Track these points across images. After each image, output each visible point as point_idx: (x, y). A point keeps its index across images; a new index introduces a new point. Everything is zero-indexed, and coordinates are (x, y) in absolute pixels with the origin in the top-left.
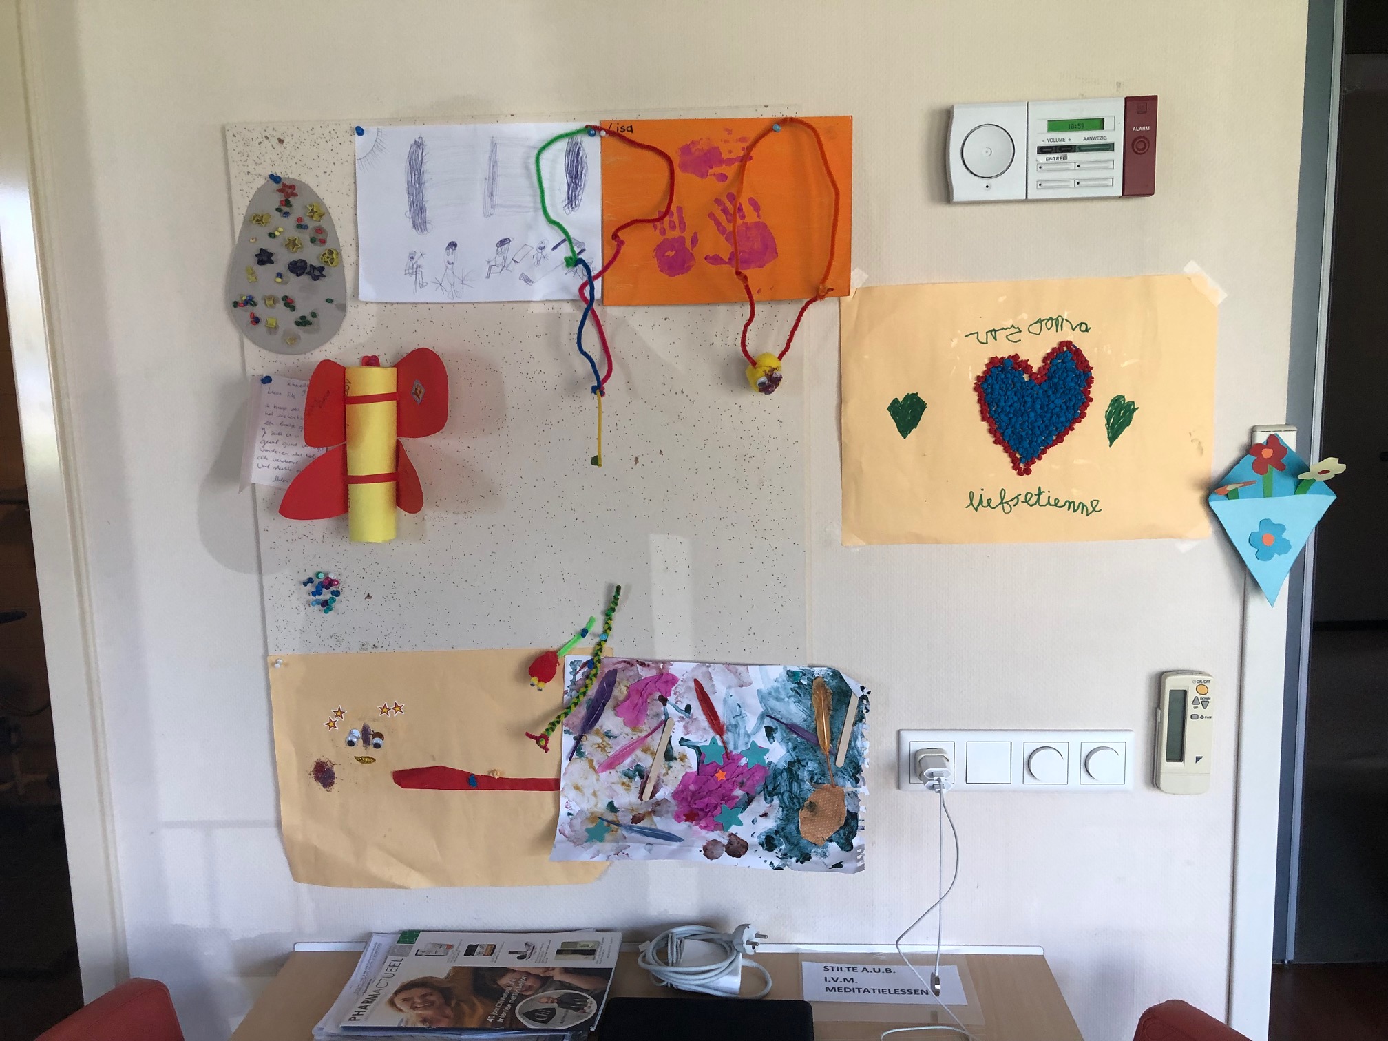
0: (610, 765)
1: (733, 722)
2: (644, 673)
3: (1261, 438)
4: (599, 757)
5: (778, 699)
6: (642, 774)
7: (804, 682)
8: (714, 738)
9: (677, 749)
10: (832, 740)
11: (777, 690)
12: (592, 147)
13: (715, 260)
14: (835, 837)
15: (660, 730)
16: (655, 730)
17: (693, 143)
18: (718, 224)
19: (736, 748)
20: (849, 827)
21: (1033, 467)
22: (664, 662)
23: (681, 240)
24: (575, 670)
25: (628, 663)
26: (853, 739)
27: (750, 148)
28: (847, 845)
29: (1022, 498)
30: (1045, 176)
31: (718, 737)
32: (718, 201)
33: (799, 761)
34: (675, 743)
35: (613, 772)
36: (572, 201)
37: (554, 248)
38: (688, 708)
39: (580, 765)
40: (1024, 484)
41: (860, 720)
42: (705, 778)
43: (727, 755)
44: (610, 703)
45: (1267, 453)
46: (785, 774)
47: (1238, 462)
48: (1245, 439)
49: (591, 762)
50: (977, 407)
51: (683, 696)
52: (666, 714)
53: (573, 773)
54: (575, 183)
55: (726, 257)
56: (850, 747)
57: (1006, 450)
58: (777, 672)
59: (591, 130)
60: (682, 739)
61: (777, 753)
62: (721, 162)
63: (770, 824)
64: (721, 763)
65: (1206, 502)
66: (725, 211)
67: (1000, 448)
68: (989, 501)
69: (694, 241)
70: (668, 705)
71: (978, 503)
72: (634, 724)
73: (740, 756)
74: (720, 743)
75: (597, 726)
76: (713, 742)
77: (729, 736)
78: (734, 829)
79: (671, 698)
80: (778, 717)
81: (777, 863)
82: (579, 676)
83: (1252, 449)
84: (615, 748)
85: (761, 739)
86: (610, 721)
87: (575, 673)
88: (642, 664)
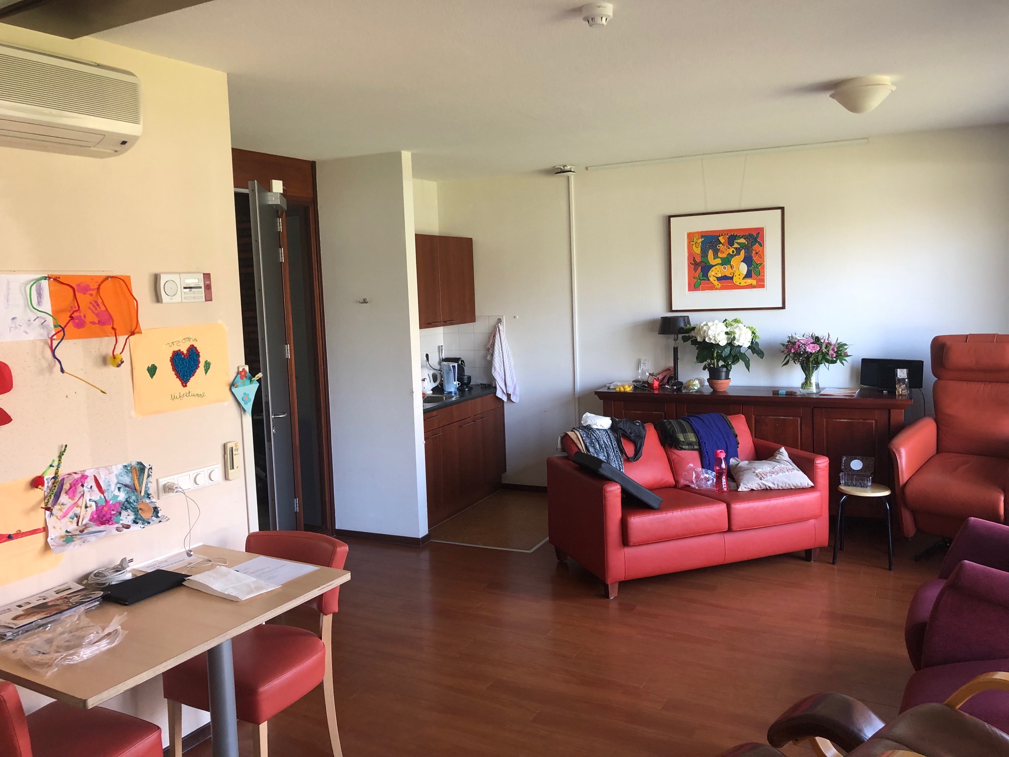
0: (64, 516)
1: (107, 488)
2: (76, 476)
3: (241, 370)
4: (60, 514)
5: (122, 476)
6: (78, 517)
7: (129, 468)
8: (100, 496)
9: (89, 503)
10: (140, 486)
11: (121, 473)
12: (45, 284)
13: (93, 323)
14: (153, 515)
15: (82, 497)
16: (80, 497)
17: (81, 283)
18: (92, 310)
19: (108, 497)
20: (156, 510)
21: (187, 384)
22: (83, 471)
23: (80, 316)
24: (48, 481)
25: (69, 474)
26: (147, 484)
27: (100, 285)
28: (157, 517)
29: (185, 395)
30: (186, 296)
31: (102, 495)
32: (90, 303)
33: (129, 497)
34: (88, 501)
35: (65, 518)
36: (39, 303)
37: (34, 320)
38: (91, 487)
39: (53, 518)
40: (185, 390)
41: (149, 477)
42: (99, 512)
43: (106, 501)
44: (63, 492)
45: (243, 373)
46: (126, 503)
47: (236, 377)
48: (237, 371)
49: (57, 517)
50: (171, 367)
51: (90, 482)
52: (84, 491)
53: (51, 522)
54: (40, 297)
55: (97, 322)
56: (146, 487)
57: (180, 380)
58: (120, 466)
59: (45, 278)
60: (90, 499)
61: (122, 496)
62: (90, 290)
63: (132, 517)
64: (104, 505)
65: (230, 389)
66: (94, 306)
67: (178, 379)
68: (177, 397)
69: (85, 316)
70: (84, 487)
71: (173, 398)
72: (72, 498)
73: (110, 500)
74: (103, 497)
75: (58, 502)
76: (100, 497)
77: (106, 494)
78: (121, 522)
79: (85, 485)
80: (122, 483)
81: (142, 526)
82: (50, 484)
83: (239, 373)
84: (66, 508)
85: (116, 492)
86: (64, 498)
87: (48, 483)
88: (75, 473)
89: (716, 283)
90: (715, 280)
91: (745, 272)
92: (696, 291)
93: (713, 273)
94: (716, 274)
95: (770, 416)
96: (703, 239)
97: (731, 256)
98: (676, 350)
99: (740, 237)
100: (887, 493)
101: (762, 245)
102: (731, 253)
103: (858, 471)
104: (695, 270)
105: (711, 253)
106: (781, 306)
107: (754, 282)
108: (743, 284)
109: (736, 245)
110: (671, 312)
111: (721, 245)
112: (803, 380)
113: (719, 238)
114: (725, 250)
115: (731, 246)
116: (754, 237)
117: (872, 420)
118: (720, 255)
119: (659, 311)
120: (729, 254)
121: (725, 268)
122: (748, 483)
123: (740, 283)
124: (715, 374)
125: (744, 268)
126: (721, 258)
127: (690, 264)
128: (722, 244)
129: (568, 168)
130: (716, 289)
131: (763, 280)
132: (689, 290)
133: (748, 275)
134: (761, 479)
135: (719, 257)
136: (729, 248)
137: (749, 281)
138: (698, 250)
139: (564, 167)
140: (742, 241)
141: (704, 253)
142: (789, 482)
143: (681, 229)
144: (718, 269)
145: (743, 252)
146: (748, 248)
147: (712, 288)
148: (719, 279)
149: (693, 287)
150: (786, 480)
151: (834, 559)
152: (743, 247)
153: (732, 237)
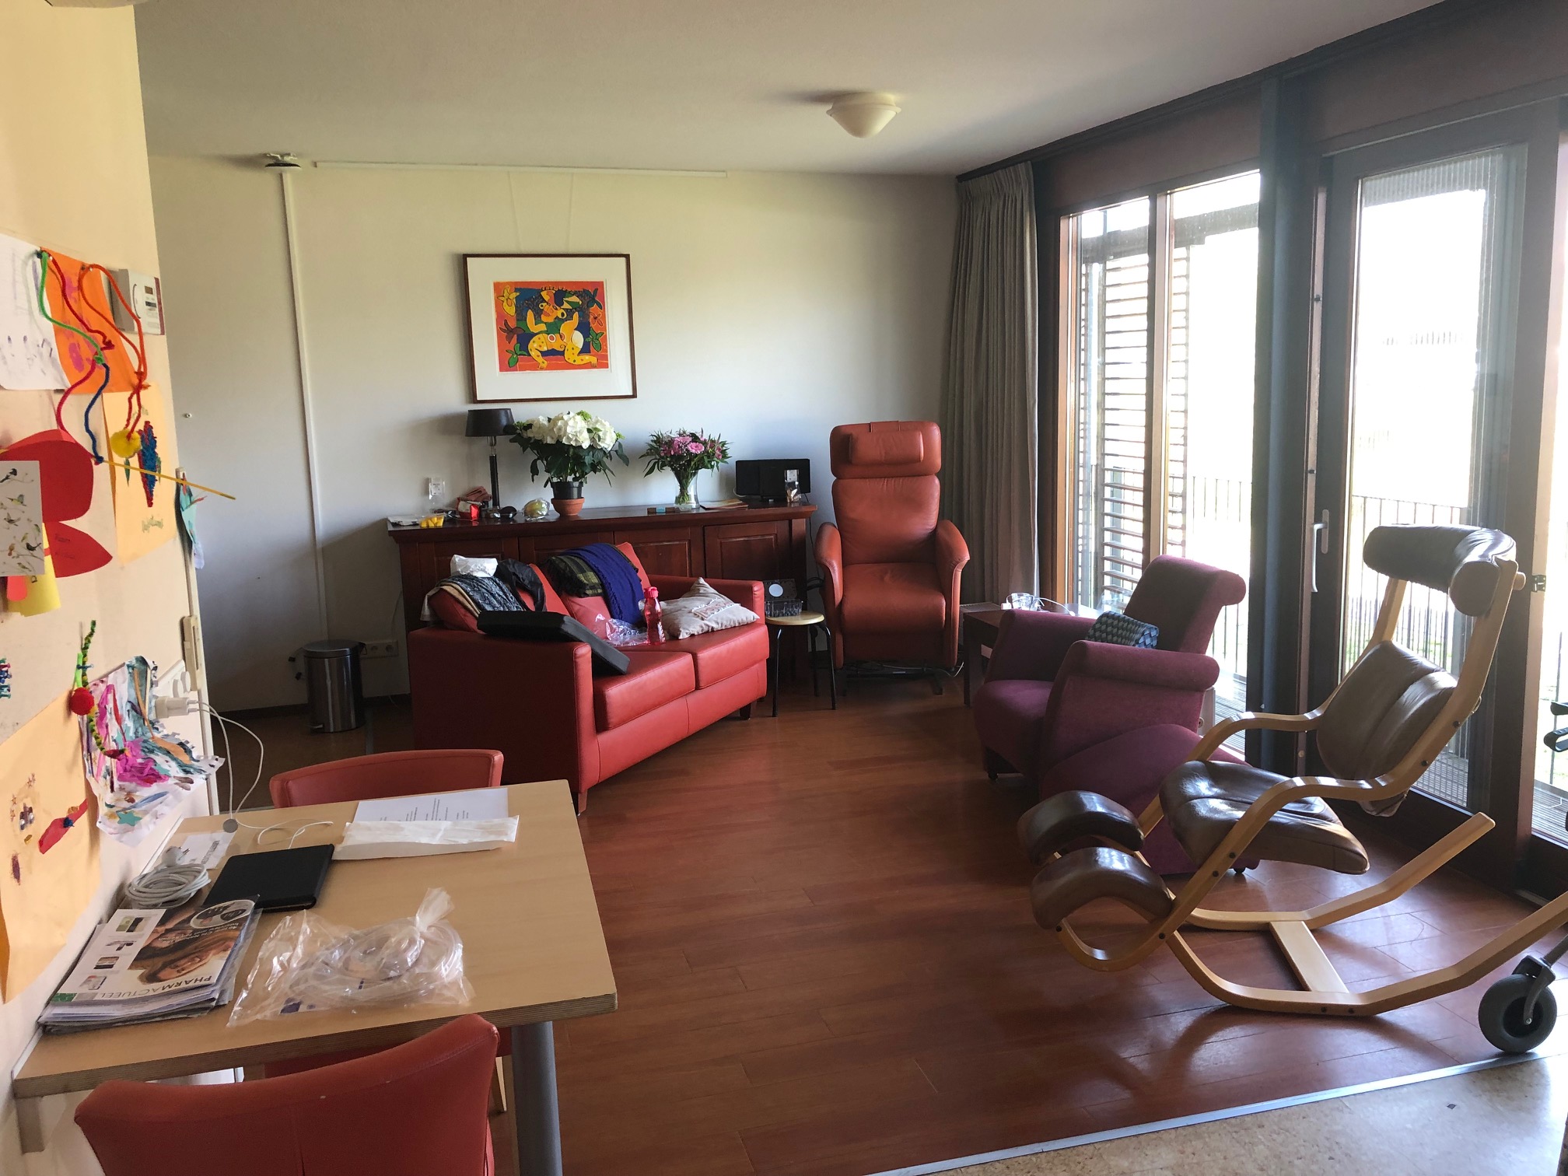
2: (103, 689)
3: (181, 475)
7: (131, 670)
21: (153, 501)
29: (150, 522)
37: (42, 346)
40: (151, 512)
41: (152, 686)
57: (145, 492)
68: (146, 525)
88: (102, 681)
89: (540, 359)
90: (538, 356)
91: (580, 345)
92: (510, 371)
93: (535, 345)
94: (540, 346)
95: (651, 543)
96: (518, 294)
97: (559, 321)
98: (493, 461)
99: (571, 294)
100: (820, 619)
101: (601, 306)
102: (560, 317)
103: (779, 597)
104: (509, 339)
105: (530, 315)
106: (630, 393)
107: (594, 360)
108: (578, 362)
109: (566, 306)
110: (474, 403)
111: (544, 304)
112: (678, 493)
113: (542, 293)
114: (552, 313)
115: (560, 306)
116: (590, 296)
117: (771, 535)
118: (544, 318)
119: (455, 402)
120: (557, 318)
121: (552, 338)
122: (689, 626)
123: (575, 361)
124: (562, 494)
125: (578, 339)
126: (545, 323)
127: (500, 330)
128: (546, 302)
129: (287, 159)
130: (542, 369)
131: (606, 357)
132: (501, 370)
133: (585, 350)
134: (703, 619)
135: (543, 322)
136: (556, 309)
137: (587, 358)
138: (511, 310)
139: (282, 156)
140: (575, 299)
141: (521, 316)
142: (735, 618)
143: (483, 276)
144: (542, 339)
145: (576, 315)
146: (583, 310)
147: (535, 367)
148: (544, 354)
149: (507, 365)
150: (731, 617)
151: (774, 711)
152: (575, 309)
153: (560, 293)
